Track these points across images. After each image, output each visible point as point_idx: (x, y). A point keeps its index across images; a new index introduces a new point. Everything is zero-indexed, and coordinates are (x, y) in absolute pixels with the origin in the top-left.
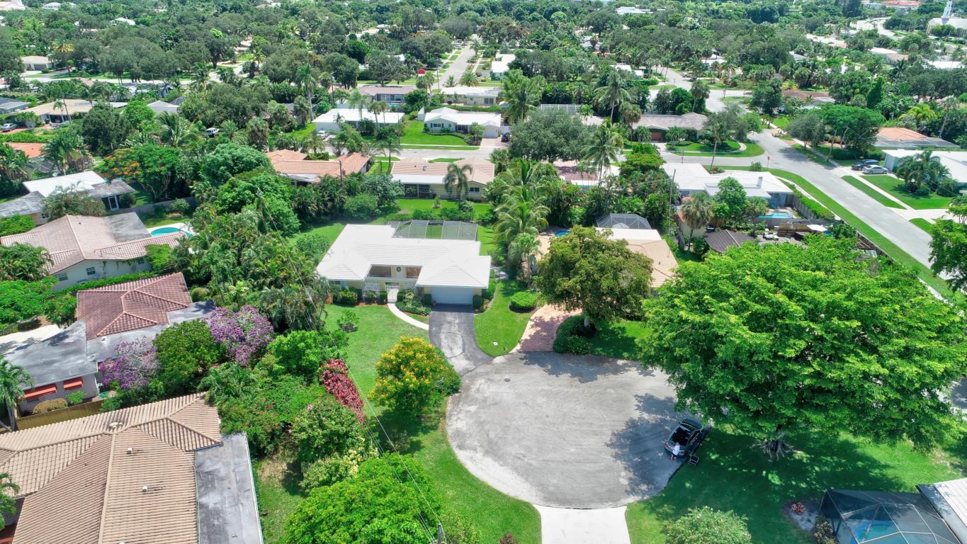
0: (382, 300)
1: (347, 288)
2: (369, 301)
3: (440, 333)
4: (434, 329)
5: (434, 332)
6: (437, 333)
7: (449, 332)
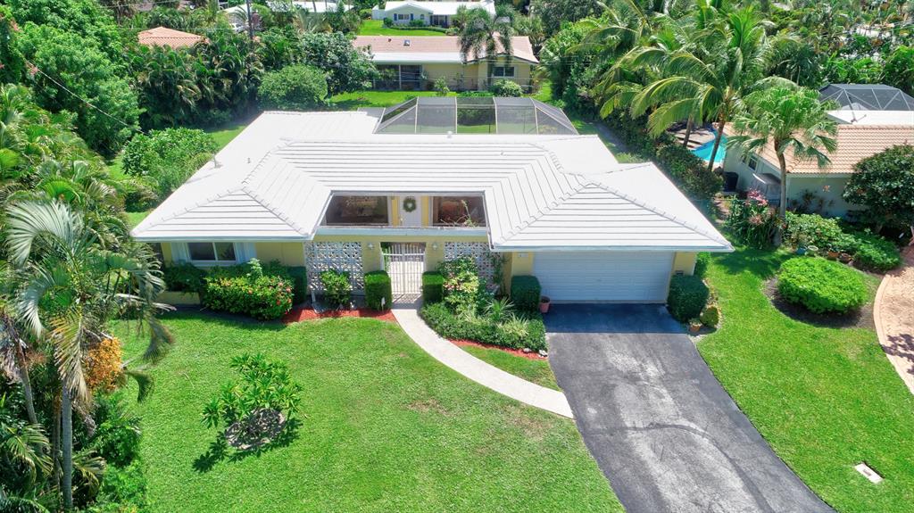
0: (375, 300)
1: (255, 263)
2: (332, 303)
3: (622, 430)
4: (591, 410)
5: (599, 427)
6: (613, 430)
7: (653, 425)
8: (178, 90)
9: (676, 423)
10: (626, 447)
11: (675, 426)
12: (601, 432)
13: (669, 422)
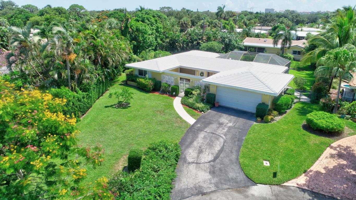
1: (147, 76)
3: (202, 131)
4: (199, 125)
5: (196, 128)
6: (199, 130)
7: (212, 133)
8: (176, 44)
9: (219, 135)
10: (198, 133)
11: (218, 135)
12: (195, 129)
13: (218, 134)
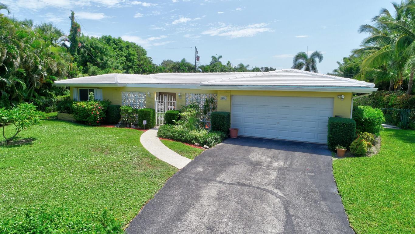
3: (209, 180)
4: (200, 169)
5: (193, 176)
6: (202, 179)
7: (239, 184)
9: (261, 187)
10: (198, 187)
11: (258, 188)
12: (190, 178)
13: (257, 185)
